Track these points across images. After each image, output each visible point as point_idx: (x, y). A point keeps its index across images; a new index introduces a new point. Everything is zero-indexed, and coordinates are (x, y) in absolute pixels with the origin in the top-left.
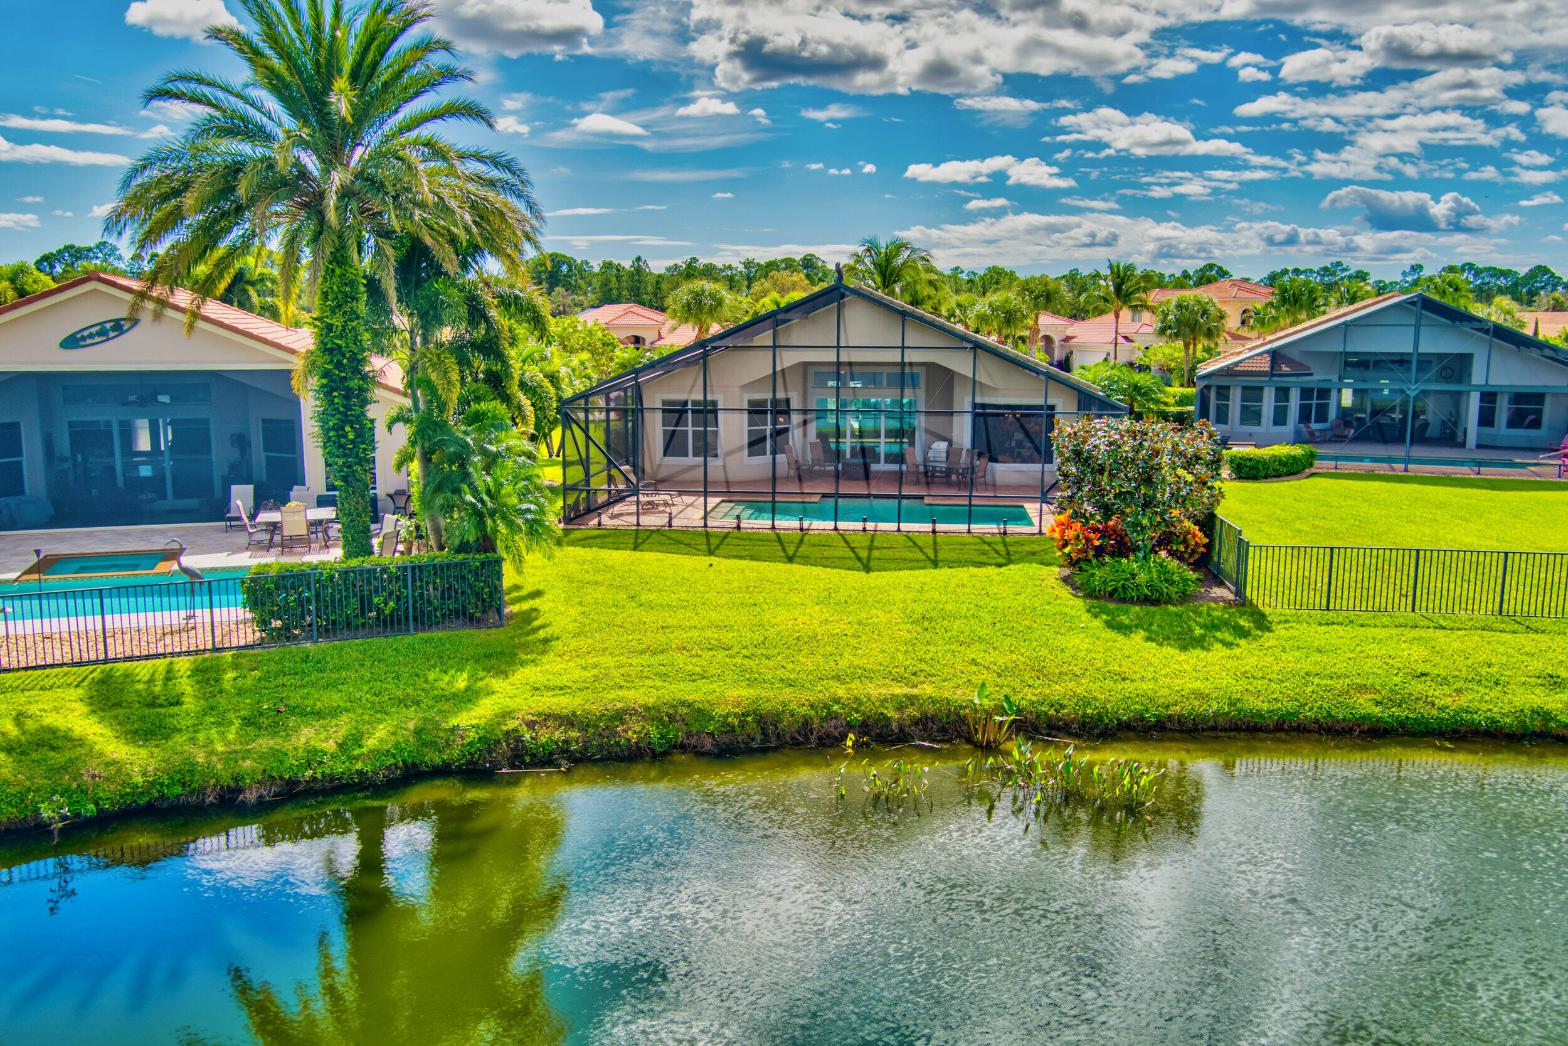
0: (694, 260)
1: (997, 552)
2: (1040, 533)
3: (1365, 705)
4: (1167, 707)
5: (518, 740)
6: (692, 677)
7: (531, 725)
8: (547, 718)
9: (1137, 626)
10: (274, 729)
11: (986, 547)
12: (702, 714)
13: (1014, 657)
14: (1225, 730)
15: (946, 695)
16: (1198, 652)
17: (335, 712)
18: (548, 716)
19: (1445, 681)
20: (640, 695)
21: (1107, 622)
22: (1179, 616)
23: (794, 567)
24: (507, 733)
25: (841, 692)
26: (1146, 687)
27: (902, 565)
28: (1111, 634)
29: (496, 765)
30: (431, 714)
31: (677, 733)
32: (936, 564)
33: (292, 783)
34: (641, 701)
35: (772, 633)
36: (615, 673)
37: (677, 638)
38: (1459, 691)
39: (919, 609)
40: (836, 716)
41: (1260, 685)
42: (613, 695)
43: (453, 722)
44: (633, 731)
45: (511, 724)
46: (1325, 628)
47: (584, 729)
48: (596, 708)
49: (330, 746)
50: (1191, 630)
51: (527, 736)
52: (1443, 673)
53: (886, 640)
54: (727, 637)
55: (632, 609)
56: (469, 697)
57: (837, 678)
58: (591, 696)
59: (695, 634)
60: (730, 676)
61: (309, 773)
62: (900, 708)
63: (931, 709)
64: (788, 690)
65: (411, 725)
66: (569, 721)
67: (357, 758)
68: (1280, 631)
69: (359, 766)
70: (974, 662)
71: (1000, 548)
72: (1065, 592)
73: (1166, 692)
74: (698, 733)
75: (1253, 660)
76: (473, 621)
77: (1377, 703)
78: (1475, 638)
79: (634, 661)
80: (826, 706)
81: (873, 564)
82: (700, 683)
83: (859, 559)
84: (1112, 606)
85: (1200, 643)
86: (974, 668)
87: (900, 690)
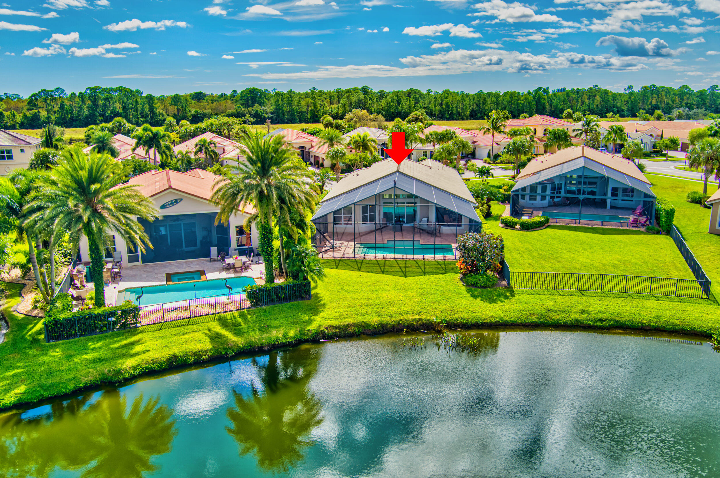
0: (314, 89)
1: (442, 268)
2: (456, 259)
3: (534, 319)
4: (484, 320)
5: (324, 332)
6: (364, 315)
7: (327, 329)
8: (330, 327)
9: (479, 296)
10: (267, 331)
11: (439, 266)
12: (368, 325)
13: (446, 306)
14: (498, 325)
15: (428, 318)
16: (494, 304)
17: (279, 327)
18: (330, 326)
19: (556, 312)
20: (352, 320)
21: (471, 295)
22: (491, 292)
23: (384, 275)
24: (321, 331)
25: (402, 318)
26: (479, 314)
27: (415, 275)
28: (472, 299)
29: (319, 339)
30: (302, 326)
31: (362, 330)
32: (425, 273)
33: (274, 345)
34: (353, 322)
35: (382, 300)
36: (344, 314)
37: (358, 302)
38: (558, 314)
39: (421, 291)
40: (401, 324)
41: (508, 314)
42: (345, 320)
43: (308, 328)
44: (351, 330)
45: (322, 329)
46: (529, 296)
47: (339, 329)
48: (342, 324)
49: (281, 336)
50: (493, 297)
51: (326, 332)
52: (556, 309)
53: (412, 302)
54: (371, 302)
55: (343, 293)
56: (310, 322)
57: (401, 314)
58: (340, 321)
59: (362, 301)
60: (374, 314)
61: (277, 343)
62: (417, 322)
63: (425, 322)
64: (389, 318)
65: (298, 330)
66: (336, 327)
67: (287, 338)
68: (517, 297)
69: (288, 340)
70: (435, 308)
71: (443, 266)
72: (460, 284)
73: (484, 316)
74: (367, 330)
75: (508, 306)
76: (303, 298)
77: (537, 318)
78: (567, 298)
79: (348, 310)
80: (398, 322)
81: (407, 274)
82: (366, 316)
83: (403, 272)
84: (473, 289)
85: (495, 301)
86: (435, 310)
87: (417, 317)
